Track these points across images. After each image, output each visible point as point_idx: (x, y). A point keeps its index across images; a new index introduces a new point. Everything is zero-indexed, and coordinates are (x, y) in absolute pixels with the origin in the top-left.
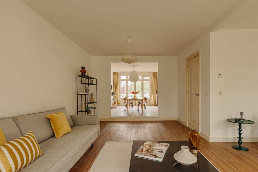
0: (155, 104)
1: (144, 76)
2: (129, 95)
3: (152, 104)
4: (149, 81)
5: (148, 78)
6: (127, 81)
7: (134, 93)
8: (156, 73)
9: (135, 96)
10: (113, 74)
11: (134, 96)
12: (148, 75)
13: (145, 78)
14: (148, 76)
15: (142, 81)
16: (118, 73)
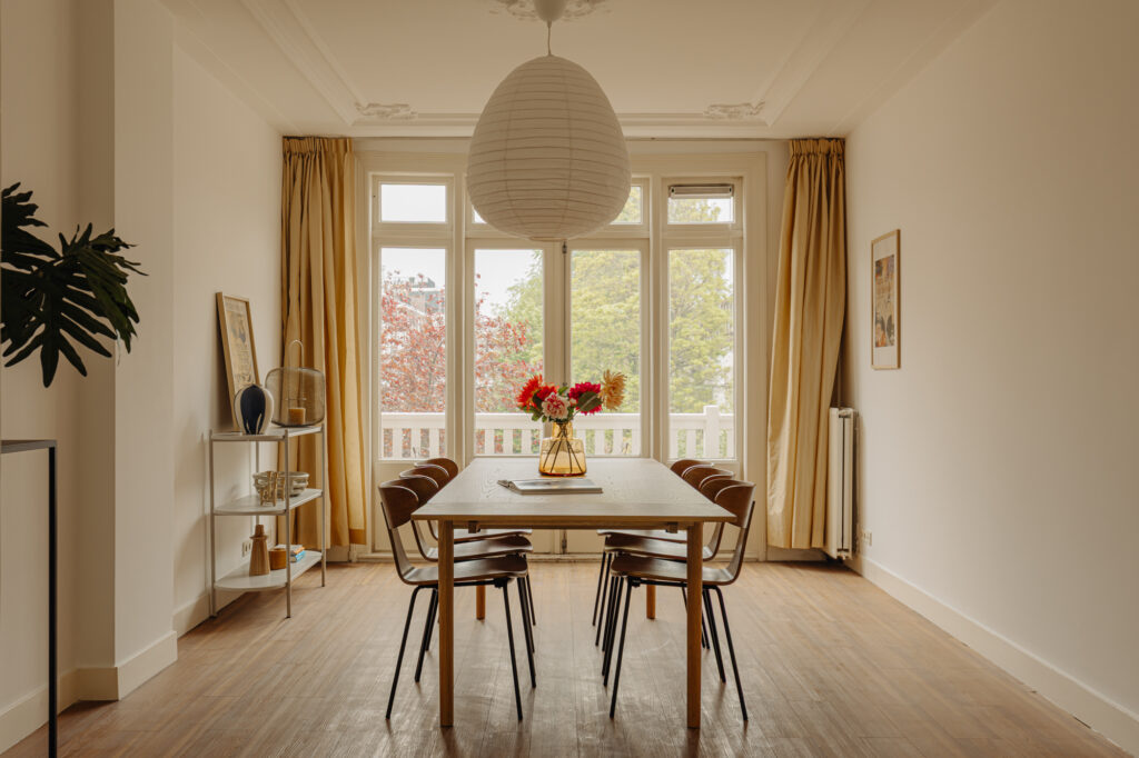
0: (817, 543)
1: (679, 188)
2: (484, 420)
3: (778, 540)
4: (738, 246)
5: (721, 209)
6: (458, 245)
7: (557, 405)
8: (823, 147)
9: (562, 445)
10: (288, 155)
11: (545, 441)
12: (725, 174)
13: (686, 210)
14: (723, 187)
15: (656, 244)
16: (345, 144)
